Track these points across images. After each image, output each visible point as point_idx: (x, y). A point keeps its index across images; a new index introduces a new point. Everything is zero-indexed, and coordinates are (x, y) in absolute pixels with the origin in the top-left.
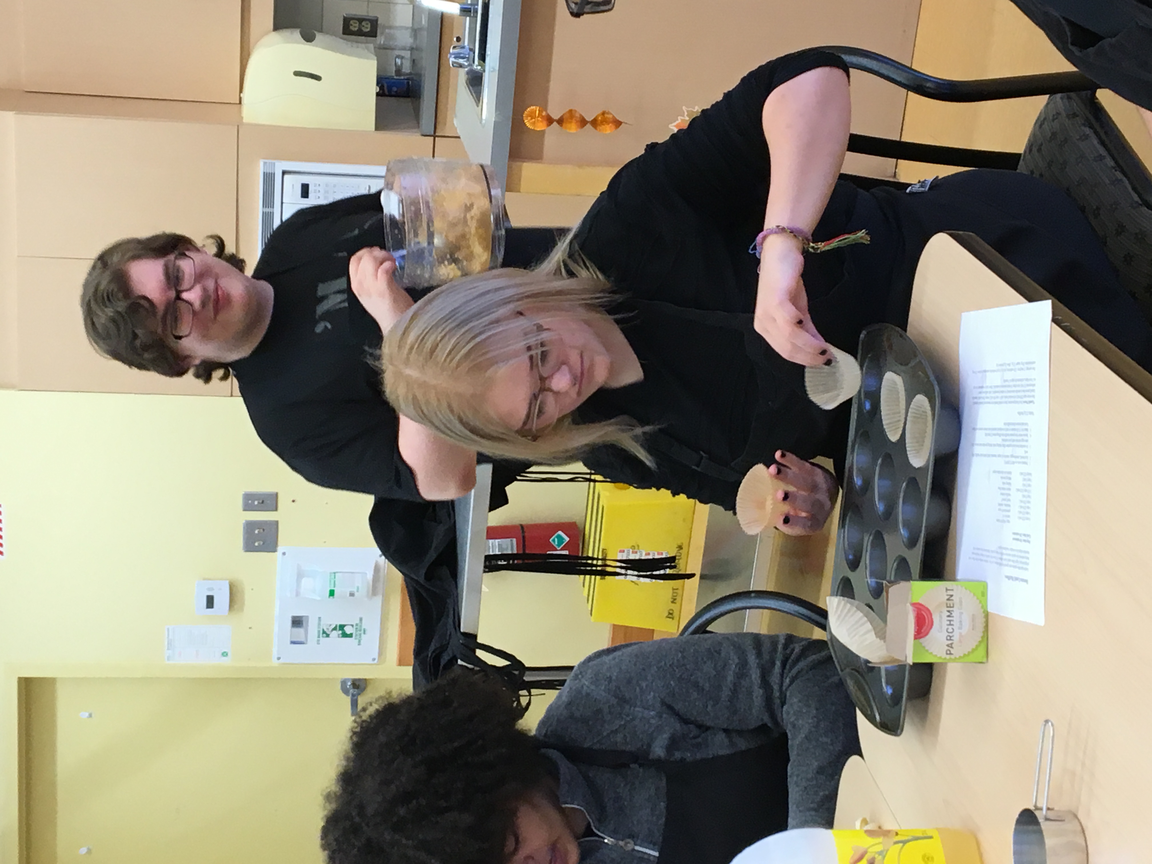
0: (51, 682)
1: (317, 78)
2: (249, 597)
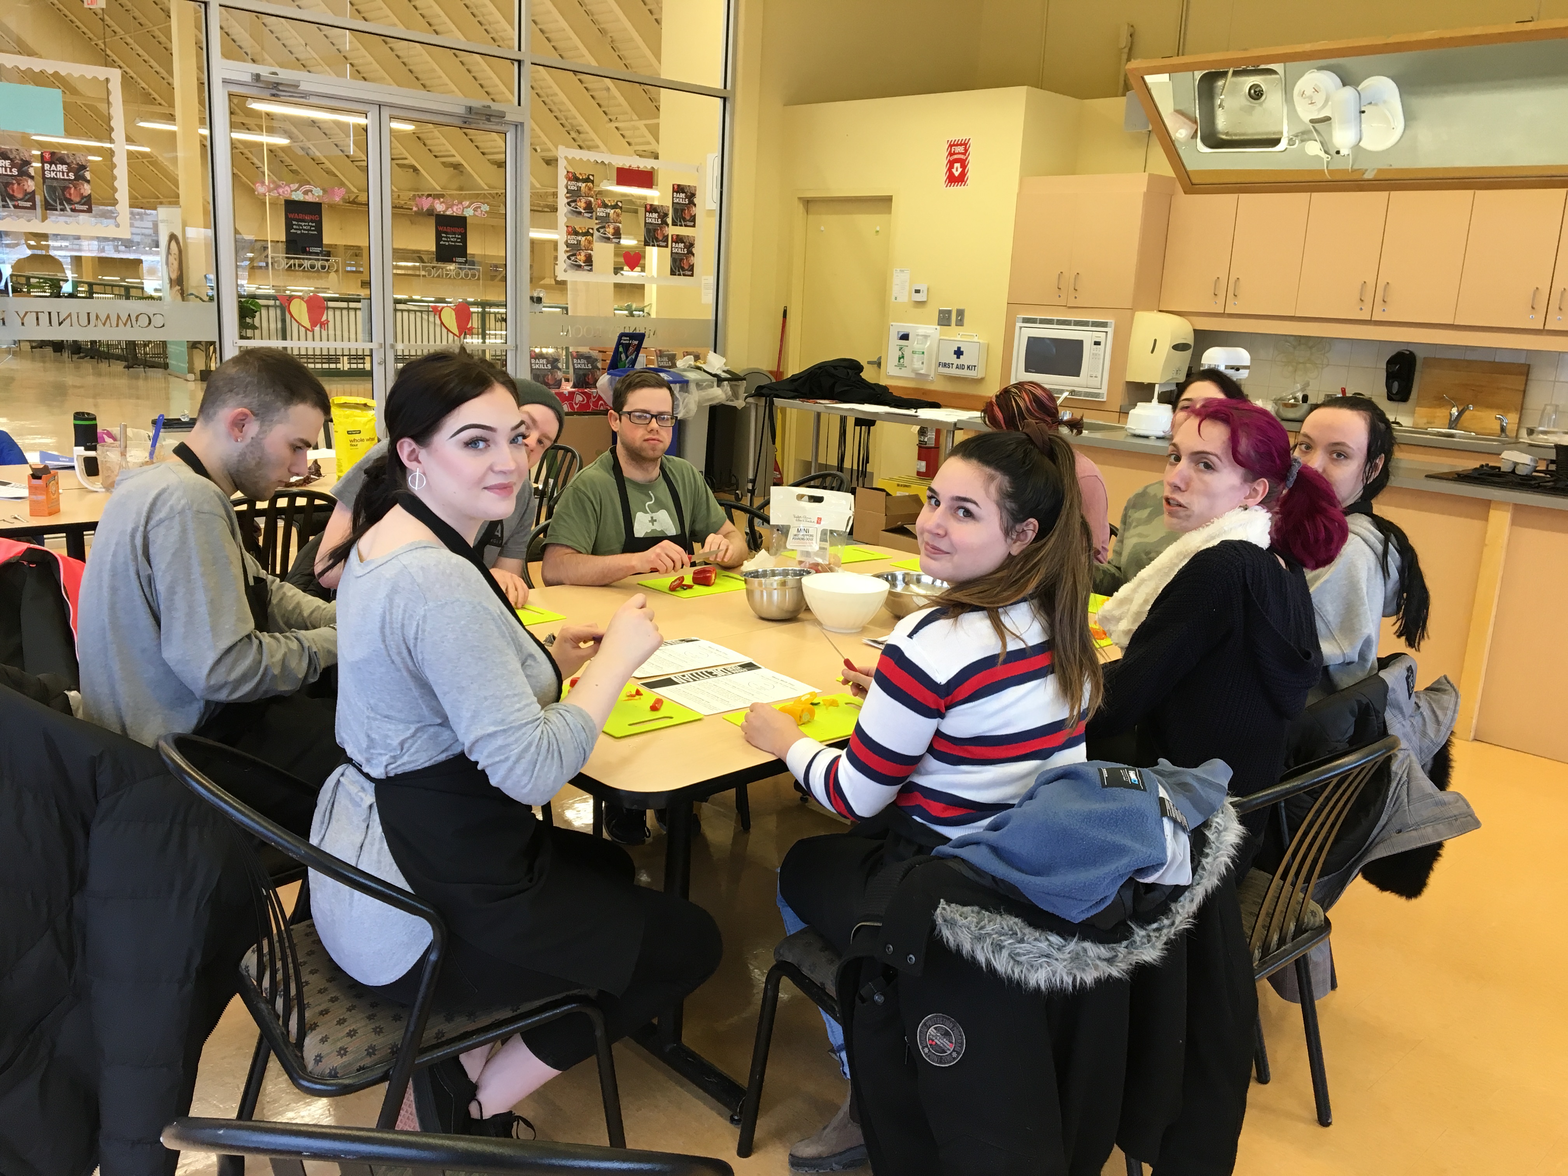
0: (890, 212)
1: (1152, 352)
2: (919, 311)
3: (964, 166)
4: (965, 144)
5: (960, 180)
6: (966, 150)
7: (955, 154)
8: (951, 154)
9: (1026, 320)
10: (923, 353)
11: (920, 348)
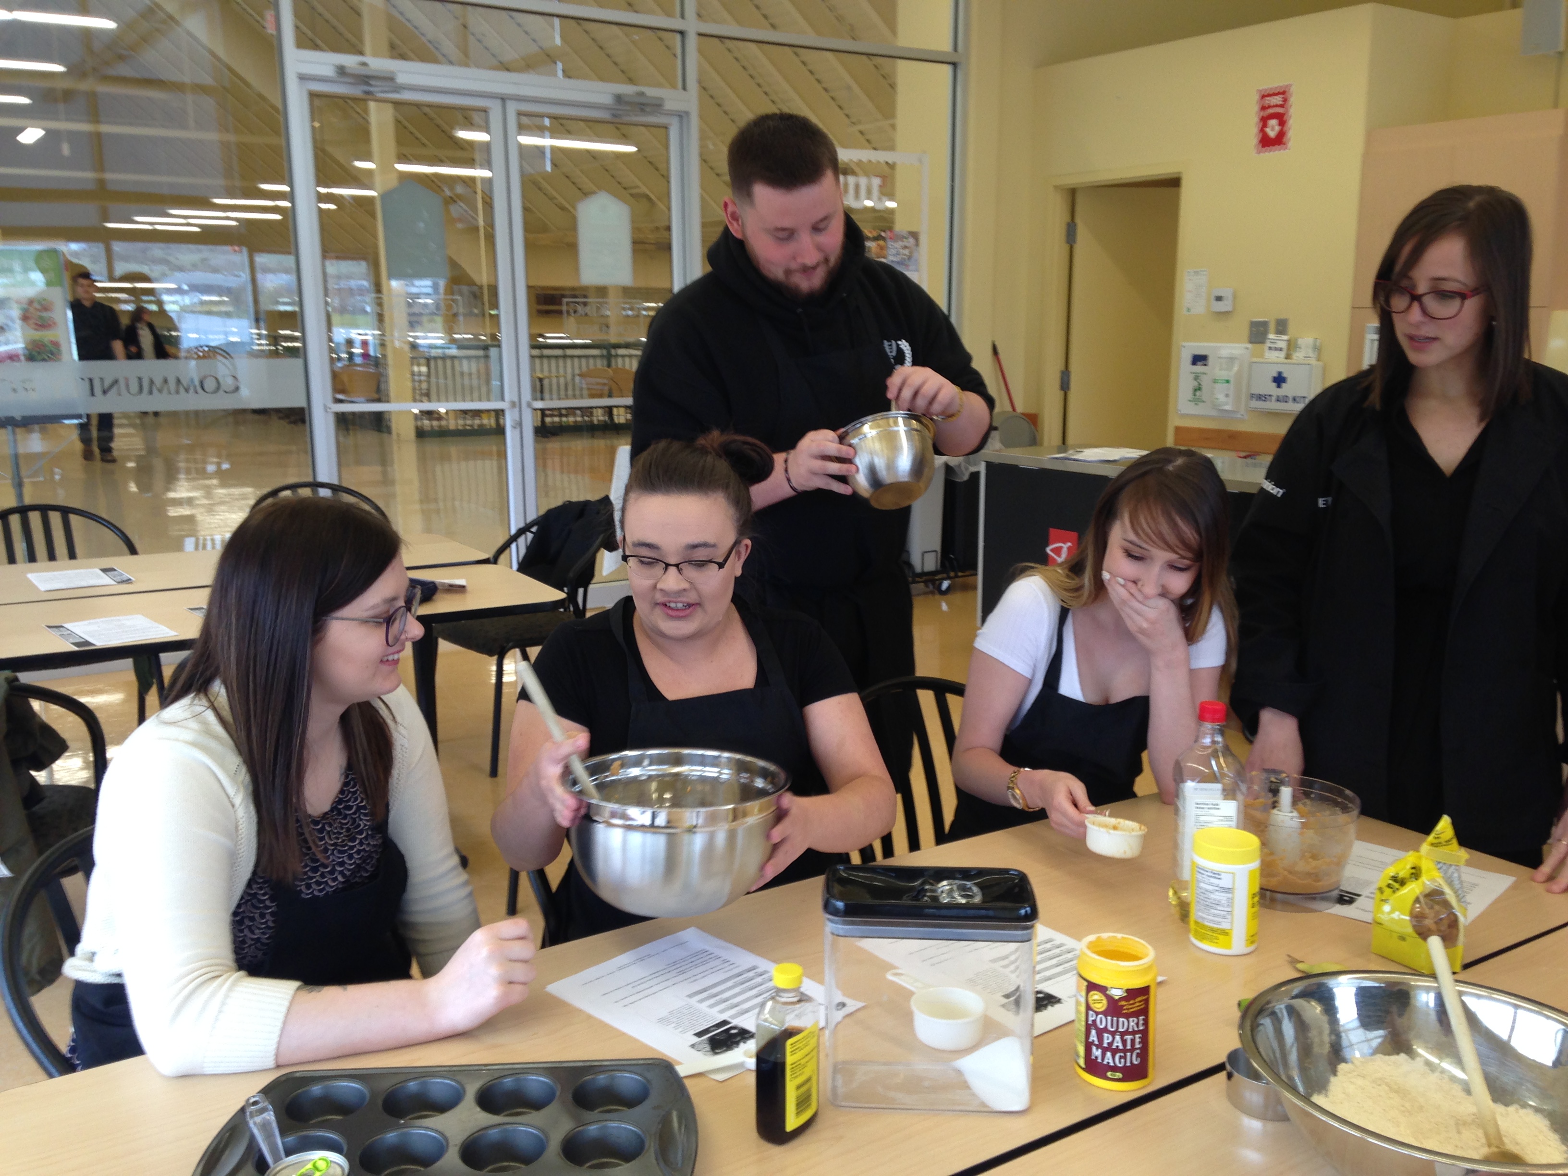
0: (1177, 199)
2: (1221, 325)
3: (1282, 123)
4: (1284, 93)
5: (1279, 141)
6: (1285, 100)
7: (1270, 107)
8: (1263, 108)
10: (1228, 381)
11: (1222, 374)
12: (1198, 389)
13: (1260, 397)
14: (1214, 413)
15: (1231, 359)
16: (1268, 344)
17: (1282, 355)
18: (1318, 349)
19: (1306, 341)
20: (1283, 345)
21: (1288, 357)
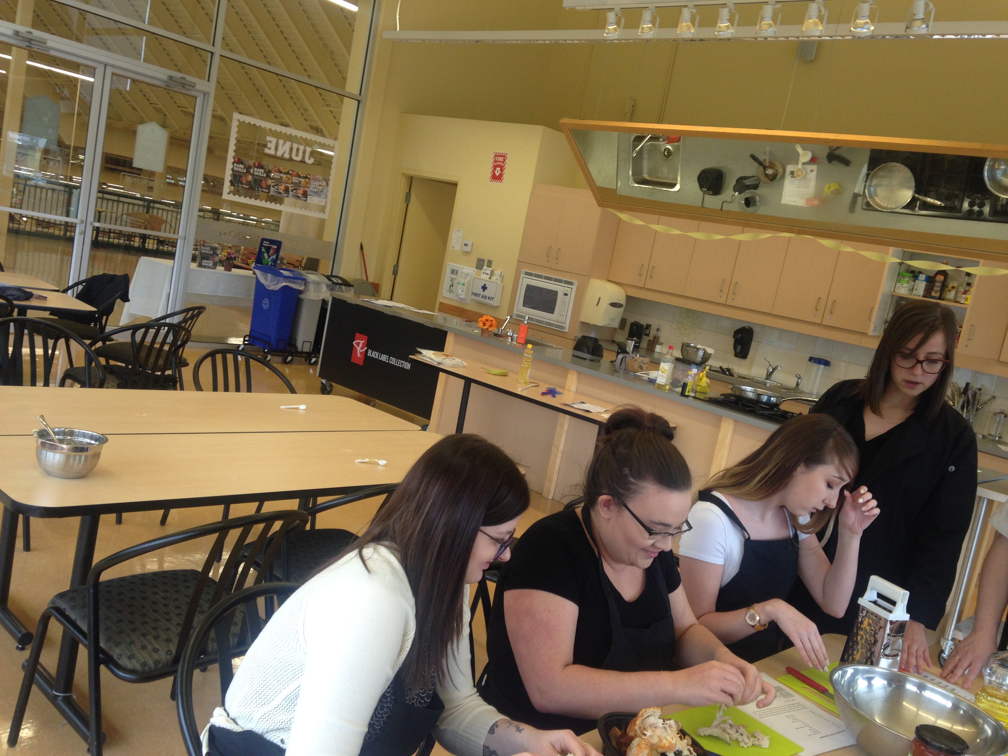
0: (455, 193)
1: (597, 305)
2: (465, 257)
3: (502, 170)
4: (504, 157)
6: (504, 160)
7: (498, 161)
8: (495, 161)
9: (527, 274)
10: (464, 284)
11: (462, 281)
12: (452, 286)
13: (476, 295)
14: (455, 298)
15: (467, 275)
16: (483, 271)
17: (488, 276)
18: (502, 277)
19: (498, 272)
20: (489, 272)
21: (490, 278)
